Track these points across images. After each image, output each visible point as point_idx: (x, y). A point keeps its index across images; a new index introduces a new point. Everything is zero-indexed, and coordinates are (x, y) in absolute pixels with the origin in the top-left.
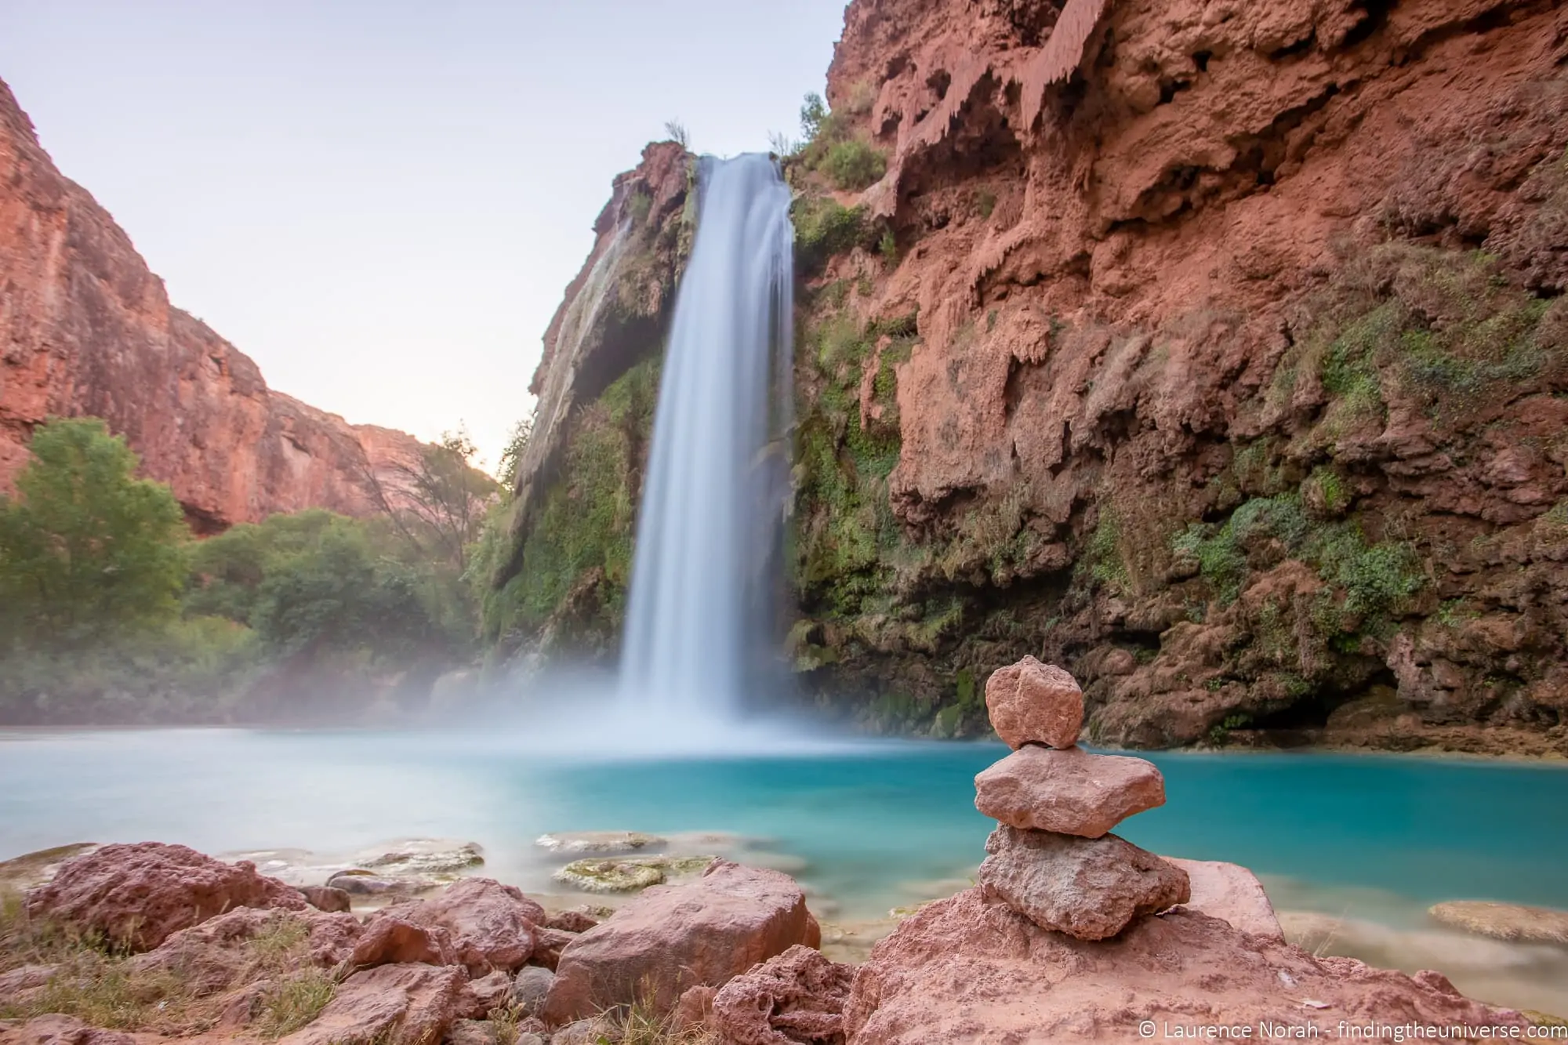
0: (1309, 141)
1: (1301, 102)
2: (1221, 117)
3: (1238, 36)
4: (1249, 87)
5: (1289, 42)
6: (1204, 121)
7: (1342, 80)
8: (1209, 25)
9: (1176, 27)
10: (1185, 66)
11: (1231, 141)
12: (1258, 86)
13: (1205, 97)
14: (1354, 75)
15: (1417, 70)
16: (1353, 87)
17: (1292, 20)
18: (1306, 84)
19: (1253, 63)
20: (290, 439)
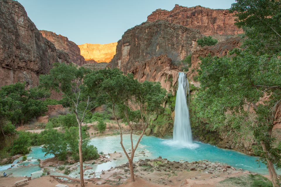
20: (58, 57)
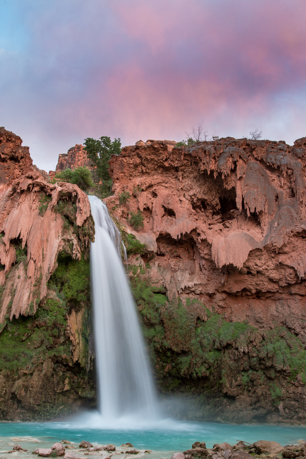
0: (270, 297)
1: (272, 291)
2: (257, 284)
3: (267, 274)
4: (265, 283)
5: (274, 280)
6: (254, 283)
7: (280, 291)
8: (263, 269)
9: (256, 265)
10: (255, 273)
11: (256, 289)
12: (266, 284)
13: (255, 279)
14: (282, 292)
15: (291, 297)
16: (281, 293)
17: (276, 277)
18: (274, 288)
19: (266, 280)
